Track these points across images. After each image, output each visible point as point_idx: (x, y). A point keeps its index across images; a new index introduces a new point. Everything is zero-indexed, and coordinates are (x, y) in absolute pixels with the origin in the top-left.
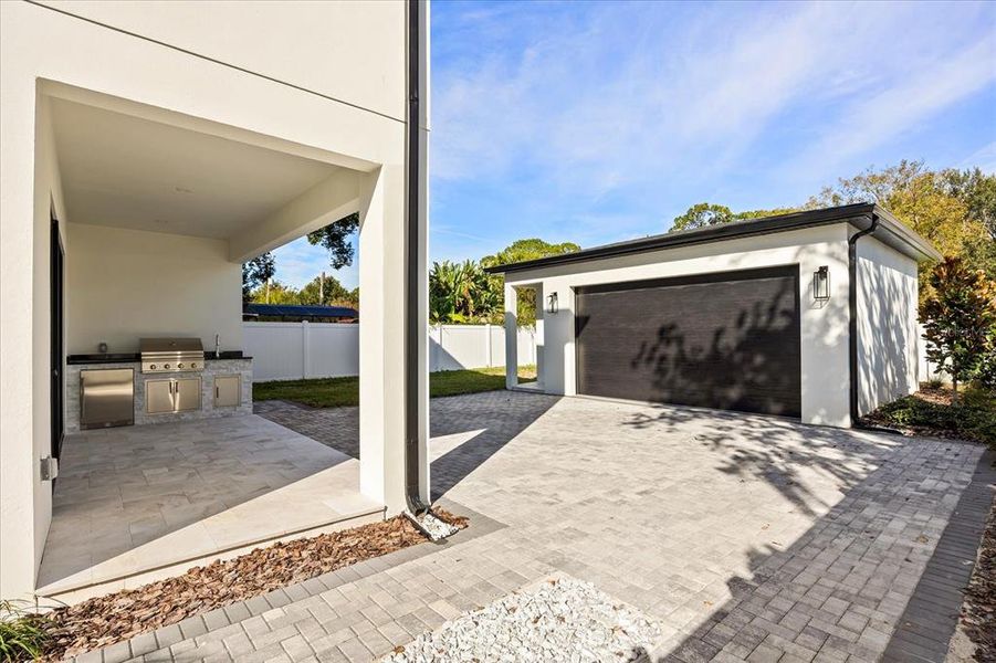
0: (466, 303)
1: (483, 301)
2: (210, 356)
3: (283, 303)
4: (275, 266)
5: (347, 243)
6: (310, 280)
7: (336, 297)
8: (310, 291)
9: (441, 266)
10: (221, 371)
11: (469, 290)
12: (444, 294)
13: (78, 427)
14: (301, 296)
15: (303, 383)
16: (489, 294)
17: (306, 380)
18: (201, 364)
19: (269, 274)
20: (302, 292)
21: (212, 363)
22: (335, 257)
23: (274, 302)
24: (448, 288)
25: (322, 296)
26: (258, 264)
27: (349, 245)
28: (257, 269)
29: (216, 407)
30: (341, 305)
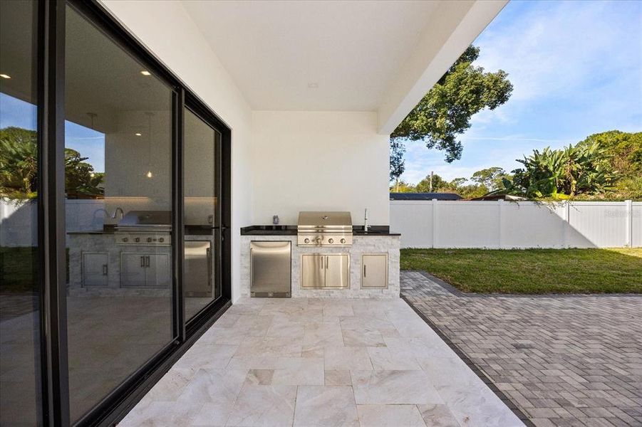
0: (568, 183)
1: (589, 181)
2: (359, 231)
3: (407, 192)
4: (405, 166)
5: (457, 142)
6: (424, 178)
7: (441, 187)
8: (423, 184)
9: (541, 153)
10: (369, 248)
11: (572, 172)
12: (544, 176)
13: (249, 294)
14: (418, 187)
15: (432, 252)
16: (595, 174)
17: (435, 249)
18: (349, 239)
19: (400, 172)
20: (418, 186)
21: (360, 239)
22: (448, 154)
23: (401, 192)
24: (548, 171)
25: (431, 187)
26: (394, 166)
27: (459, 143)
28: (394, 169)
29: (363, 287)
30: (443, 192)
